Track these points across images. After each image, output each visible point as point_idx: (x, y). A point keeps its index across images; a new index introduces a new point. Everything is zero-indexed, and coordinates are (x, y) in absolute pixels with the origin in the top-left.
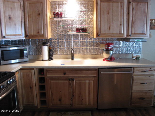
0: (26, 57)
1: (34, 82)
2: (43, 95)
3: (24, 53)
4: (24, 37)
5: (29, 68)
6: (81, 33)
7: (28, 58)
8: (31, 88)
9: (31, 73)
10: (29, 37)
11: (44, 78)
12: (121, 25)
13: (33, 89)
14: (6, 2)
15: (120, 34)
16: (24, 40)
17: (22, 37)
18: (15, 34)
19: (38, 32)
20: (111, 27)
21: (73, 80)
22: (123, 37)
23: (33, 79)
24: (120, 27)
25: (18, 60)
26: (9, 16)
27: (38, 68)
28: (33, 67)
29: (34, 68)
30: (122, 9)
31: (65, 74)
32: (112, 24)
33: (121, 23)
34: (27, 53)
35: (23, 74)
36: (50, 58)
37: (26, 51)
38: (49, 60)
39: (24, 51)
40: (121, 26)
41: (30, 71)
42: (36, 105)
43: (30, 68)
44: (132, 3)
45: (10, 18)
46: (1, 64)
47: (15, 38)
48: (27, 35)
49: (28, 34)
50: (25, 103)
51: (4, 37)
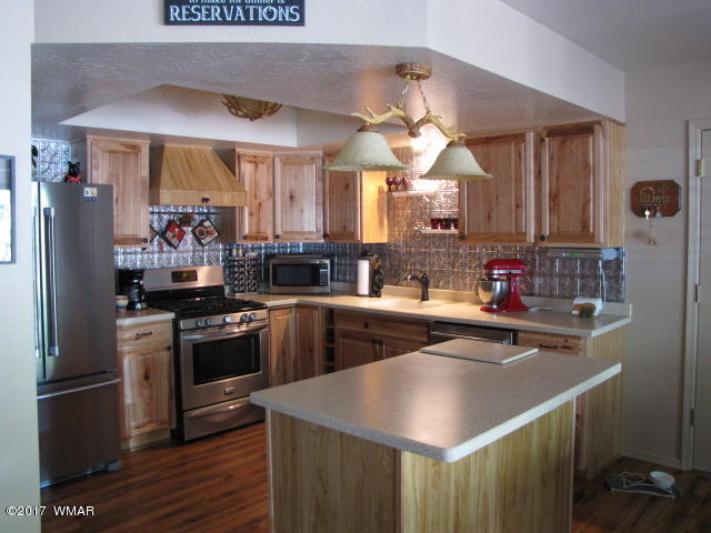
0: (325, 282)
3: (321, 273)
4: (322, 238)
5: (308, 304)
6: (439, 230)
7: (327, 285)
9: (313, 317)
10: (330, 239)
11: (333, 331)
12: (518, 206)
14: (287, 167)
15: (517, 233)
18: (302, 231)
19: (345, 228)
20: (494, 214)
21: (381, 343)
22: (525, 241)
24: (517, 214)
26: (291, 193)
27: (324, 307)
29: (316, 305)
30: (520, 160)
31: (366, 326)
32: (495, 206)
33: (519, 203)
34: (326, 275)
36: (375, 291)
37: (325, 270)
38: (370, 296)
39: (321, 270)
40: (519, 210)
41: (310, 312)
44: (547, 139)
45: (292, 197)
47: (300, 240)
48: (326, 233)
49: (327, 231)
51: (277, 237)
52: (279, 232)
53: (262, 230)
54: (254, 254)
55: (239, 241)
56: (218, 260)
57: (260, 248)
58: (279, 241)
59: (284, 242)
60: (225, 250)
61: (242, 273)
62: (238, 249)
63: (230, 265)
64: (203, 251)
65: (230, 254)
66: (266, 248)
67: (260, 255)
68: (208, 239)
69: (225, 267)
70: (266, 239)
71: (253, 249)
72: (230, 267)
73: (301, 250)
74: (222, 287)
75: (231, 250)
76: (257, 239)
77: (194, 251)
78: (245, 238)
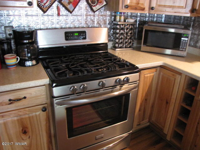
0: (184, 48)
1: (174, 97)
2: (181, 125)
3: (182, 41)
4: (188, 12)
5: (173, 69)
7: (185, 51)
8: (167, 103)
9: (175, 79)
10: (196, 13)
11: (193, 97)
13: (169, 106)
16: (183, 18)
17: (184, 12)
18: (173, 5)
23: (174, 90)
25: (172, 51)
27: (188, 76)
28: (180, 70)
29: (181, 72)
34: (186, 43)
35: (163, 76)
37: (187, 39)
39: (182, 39)
41: (173, 75)
42: (166, 131)
43: (176, 70)
46: (141, 50)
47: (171, 12)
48: (194, 8)
49: (196, 7)
50: (153, 120)
51: (152, 9)
52: (154, 5)
53: (141, 2)
54: (131, 21)
55: (122, 10)
56: (105, 23)
57: (136, 17)
58: (152, 12)
59: (161, 13)
60: (111, 16)
61: (122, 34)
62: (120, 16)
63: (113, 27)
64: (94, 16)
65: (115, 20)
66: (141, 16)
67: (136, 21)
68: (98, 7)
69: (110, 29)
70: (143, 9)
71: (131, 17)
72: (114, 29)
73: (163, 20)
74: (106, 44)
75: (115, 16)
76: (136, 9)
77: (87, 15)
78: (127, 7)
